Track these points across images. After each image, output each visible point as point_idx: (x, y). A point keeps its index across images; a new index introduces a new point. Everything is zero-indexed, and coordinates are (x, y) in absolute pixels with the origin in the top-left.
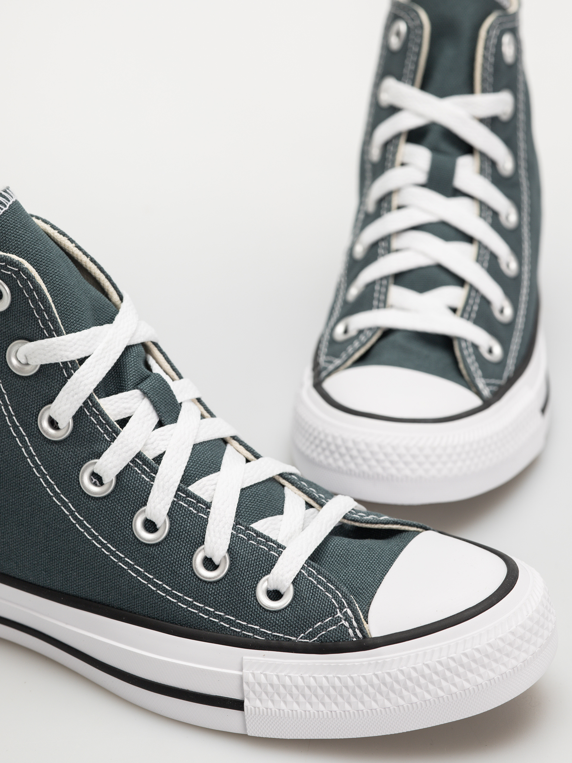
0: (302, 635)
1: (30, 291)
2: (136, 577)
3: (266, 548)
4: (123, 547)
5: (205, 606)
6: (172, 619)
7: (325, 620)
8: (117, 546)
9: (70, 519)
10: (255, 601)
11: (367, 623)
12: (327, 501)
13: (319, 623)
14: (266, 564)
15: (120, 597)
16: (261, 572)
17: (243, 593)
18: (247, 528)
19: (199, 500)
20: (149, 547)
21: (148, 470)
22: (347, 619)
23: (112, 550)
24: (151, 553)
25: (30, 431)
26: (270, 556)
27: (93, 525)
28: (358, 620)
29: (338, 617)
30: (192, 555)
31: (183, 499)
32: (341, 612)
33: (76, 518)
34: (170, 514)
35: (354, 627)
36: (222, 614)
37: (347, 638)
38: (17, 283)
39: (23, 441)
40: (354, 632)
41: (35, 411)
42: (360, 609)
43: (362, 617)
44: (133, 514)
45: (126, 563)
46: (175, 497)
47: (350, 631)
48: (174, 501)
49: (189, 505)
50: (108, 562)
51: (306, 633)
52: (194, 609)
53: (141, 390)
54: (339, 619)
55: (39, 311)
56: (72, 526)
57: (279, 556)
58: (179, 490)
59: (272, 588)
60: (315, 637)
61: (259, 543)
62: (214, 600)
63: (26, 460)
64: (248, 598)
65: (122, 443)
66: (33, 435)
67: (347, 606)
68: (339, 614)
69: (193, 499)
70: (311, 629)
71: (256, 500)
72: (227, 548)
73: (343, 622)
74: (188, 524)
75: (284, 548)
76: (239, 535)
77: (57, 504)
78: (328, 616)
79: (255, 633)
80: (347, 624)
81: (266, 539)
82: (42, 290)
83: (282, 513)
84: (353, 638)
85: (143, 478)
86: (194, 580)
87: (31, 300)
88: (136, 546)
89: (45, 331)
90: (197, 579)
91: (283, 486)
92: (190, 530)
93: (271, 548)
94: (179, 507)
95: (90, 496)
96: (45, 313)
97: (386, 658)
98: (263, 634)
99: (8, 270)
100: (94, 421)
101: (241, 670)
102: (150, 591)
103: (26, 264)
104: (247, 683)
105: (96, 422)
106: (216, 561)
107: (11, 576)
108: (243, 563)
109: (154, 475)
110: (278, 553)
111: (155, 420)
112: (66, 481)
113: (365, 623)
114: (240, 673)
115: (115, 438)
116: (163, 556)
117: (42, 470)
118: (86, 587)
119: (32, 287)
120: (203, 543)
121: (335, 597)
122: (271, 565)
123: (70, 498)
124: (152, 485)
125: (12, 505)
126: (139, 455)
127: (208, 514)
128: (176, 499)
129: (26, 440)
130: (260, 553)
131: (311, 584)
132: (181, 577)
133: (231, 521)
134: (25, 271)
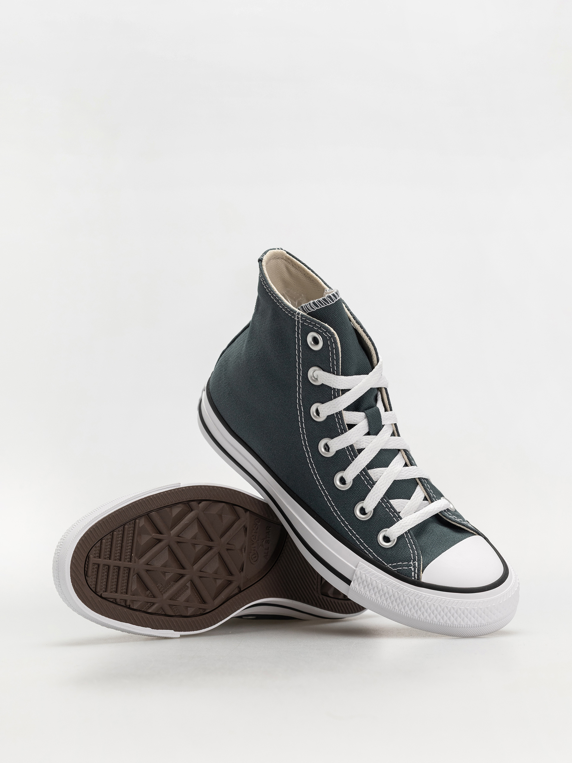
0: (391, 564)
1: (332, 348)
2: (327, 501)
3: (392, 515)
4: (326, 484)
5: (352, 529)
6: (335, 528)
7: (404, 563)
8: (324, 483)
9: (307, 459)
10: (376, 538)
11: (422, 573)
12: (436, 500)
13: (401, 563)
14: (389, 523)
15: (316, 506)
16: (385, 526)
17: (372, 532)
18: (388, 502)
19: (371, 479)
20: (338, 491)
21: (352, 455)
22: (415, 567)
23: (321, 483)
24: (338, 493)
25: (306, 410)
26: (393, 520)
27: (317, 468)
28: (419, 570)
29: (411, 564)
30: (357, 504)
31: (364, 476)
32: (413, 562)
33: (310, 461)
34: (354, 480)
35: (415, 572)
36: (359, 537)
37: (410, 576)
38: (328, 342)
39: (301, 413)
40: (415, 575)
41: (312, 403)
42: (422, 565)
43: (421, 569)
44: (337, 471)
45: (325, 493)
46: (360, 473)
47: (413, 573)
48: (359, 474)
49: (365, 479)
50: (317, 488)
51: (393, 565)
52: (347, 529)
53: (366, 414)
54: (411, 565)
55: (333, 359)
56: (307, 463)
57: (397, 522)
58: (363, 470)
59: (387, 535)
60: (396, 568)
61: (390, 511)
62: (358, 529)
63: (298, 422)
64: (373, 536)
65: (345, 437)
66: (306, 413)
67: (417, 561)
68: (411, 563)
69: (368, 477)
70: (396, 564)
71: (399, 488)
72: (374, 508)
73: (412, 567)
74: (361, 488)
75: (401, 519)
76: (383, 504)
77: (304, 450)
78: (406, 561)
79: (370, 553)
80: (413, 569)
81: (394, 511)
82: (338, 350)
83: (409, 499)
84: (413, 577)
85: (349, 457)
86: (353, 516)
87: (331, 352)
88: (332, 487)
89: (331, 369)
90: (354, 516)
91: (418, 484)
92: (360, 491)
93: (395, 516)
94: (360, 478)
95: (320, 454)
96: (335, 361)
97: (423, 594)
98: (373, 555)
99: (326, 334)
100: (337, 421)
101: (356, 567)
102: (330, 511)
103: (336, 336)
104: (356, 575)
105: (337, 422)
106: (367, 511)
107: (271, 469)
108: (378, 518)
109: (354, 458)
110: (397, 520)
111: (367, 431)
112: (313, 442)
113: (421, 573)
114: (355, 569)
115: (343, 433)
116: (342, 498)
117: (304, 431)
118: (303, 493)
119: (334, 347)
120: (364, 500)
121: (414, 554)
122: (391, 524)
123: (311, 450)
124: (352, 462)
125: (284, 439)
126: (352, 446)
127: (372, 487)
128: (360, 474)
129: (302, 414)
130: (388, 517)
131: (405, 542)
132: (347, 511)
133: (381, 496)
134: (335, 339)
